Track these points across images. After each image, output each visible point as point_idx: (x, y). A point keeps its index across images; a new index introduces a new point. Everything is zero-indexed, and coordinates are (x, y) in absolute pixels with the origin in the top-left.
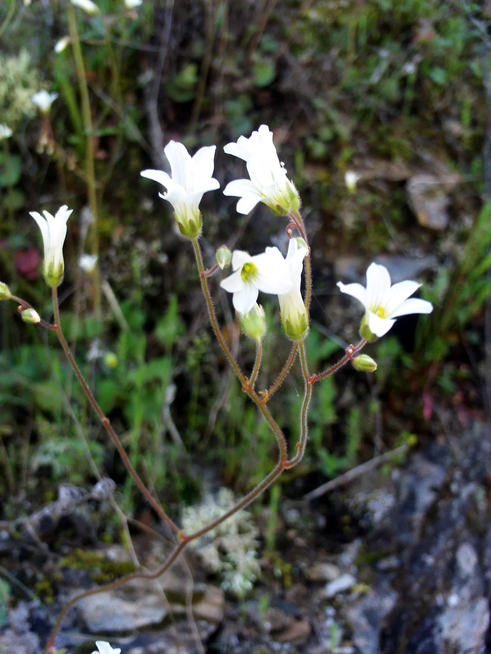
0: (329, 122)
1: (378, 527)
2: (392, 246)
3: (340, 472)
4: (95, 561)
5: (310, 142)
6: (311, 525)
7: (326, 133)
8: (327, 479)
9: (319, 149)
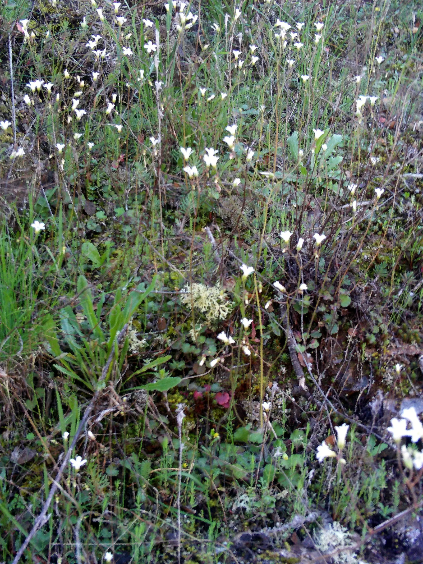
0: (377, 323)
1: (413, 547)
2: (412, 393)
3: (391, 515)
4: (275, 556)
5: (368, 335)
6: (379, 543)
7: (376, 330)
8: (384, 519)
9: (373, 339)
